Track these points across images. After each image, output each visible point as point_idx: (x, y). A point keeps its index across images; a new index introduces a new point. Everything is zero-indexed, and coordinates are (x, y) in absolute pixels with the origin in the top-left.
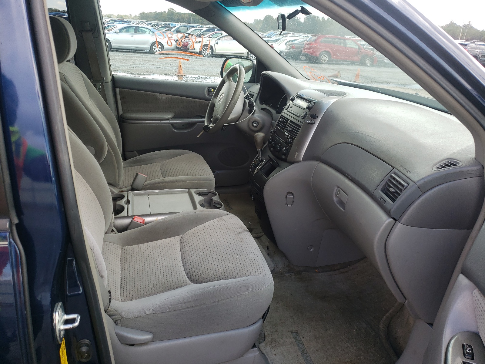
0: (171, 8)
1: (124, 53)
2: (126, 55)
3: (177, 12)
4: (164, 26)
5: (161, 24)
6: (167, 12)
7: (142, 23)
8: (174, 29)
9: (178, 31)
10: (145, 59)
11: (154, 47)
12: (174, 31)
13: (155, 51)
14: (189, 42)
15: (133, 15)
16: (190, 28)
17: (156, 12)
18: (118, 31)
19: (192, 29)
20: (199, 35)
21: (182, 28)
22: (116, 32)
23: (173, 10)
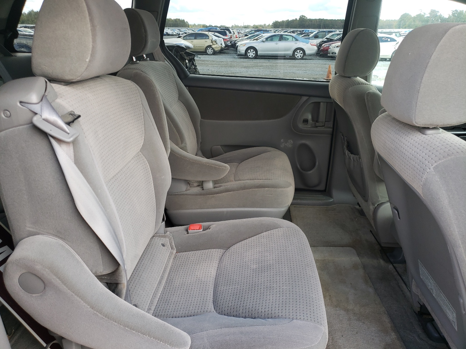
0: (302, 16)
1: (269, 60)
2: (271, 62)
3: (308, 19)
4: (299, 32)
5: (297, 31)
6: (298, 19)
7: (278, 31)
8: (312, 35)
9: (316, 37)
10: (289, 65)
11: (296, 53)
12: (312, 37)
13: (296, 56)
14: (330, 47)
15: (267, 24)
16: (328, 33)
17: (288, 20)
18: (265, 40)
19: (331, 34)
20: (338, 39)
21: (320, 33)
22: (263, 40)
23: (304, 16)
